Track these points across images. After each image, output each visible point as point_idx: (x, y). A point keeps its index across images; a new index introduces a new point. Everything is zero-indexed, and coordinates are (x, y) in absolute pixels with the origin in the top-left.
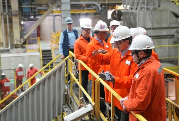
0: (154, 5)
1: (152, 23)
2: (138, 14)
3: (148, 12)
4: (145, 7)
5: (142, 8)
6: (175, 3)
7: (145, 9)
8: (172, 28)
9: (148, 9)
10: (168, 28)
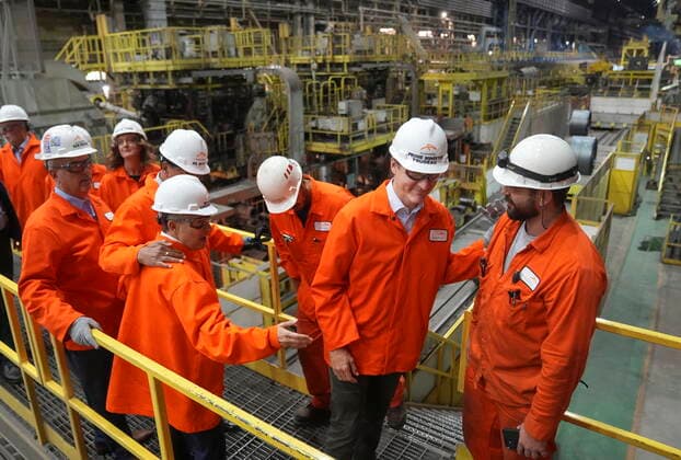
0: (34, 68)
1: (38, 102)
2: (6, 88)
3: (25, 82)
4: (17, 73)
5: (10, 76)
6: (78, 67)
7: (18, 77)
8: (76, 110)
9: (22, 76)
10: (68, 110)
